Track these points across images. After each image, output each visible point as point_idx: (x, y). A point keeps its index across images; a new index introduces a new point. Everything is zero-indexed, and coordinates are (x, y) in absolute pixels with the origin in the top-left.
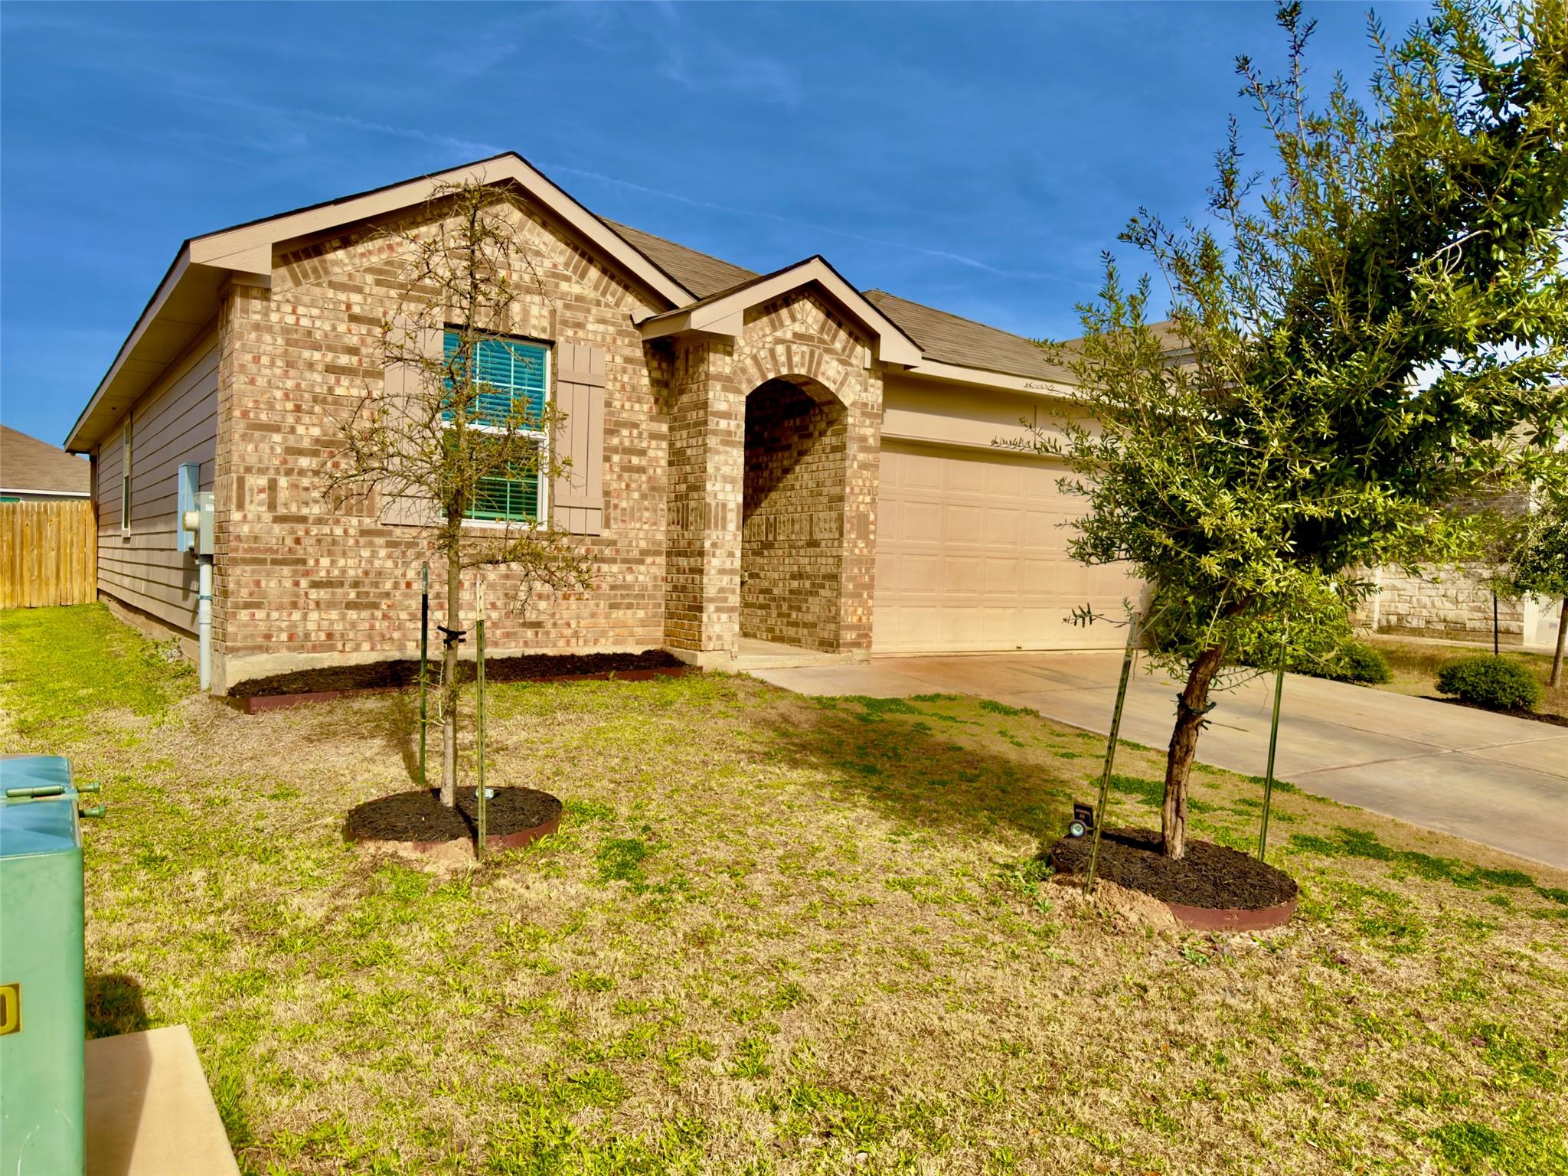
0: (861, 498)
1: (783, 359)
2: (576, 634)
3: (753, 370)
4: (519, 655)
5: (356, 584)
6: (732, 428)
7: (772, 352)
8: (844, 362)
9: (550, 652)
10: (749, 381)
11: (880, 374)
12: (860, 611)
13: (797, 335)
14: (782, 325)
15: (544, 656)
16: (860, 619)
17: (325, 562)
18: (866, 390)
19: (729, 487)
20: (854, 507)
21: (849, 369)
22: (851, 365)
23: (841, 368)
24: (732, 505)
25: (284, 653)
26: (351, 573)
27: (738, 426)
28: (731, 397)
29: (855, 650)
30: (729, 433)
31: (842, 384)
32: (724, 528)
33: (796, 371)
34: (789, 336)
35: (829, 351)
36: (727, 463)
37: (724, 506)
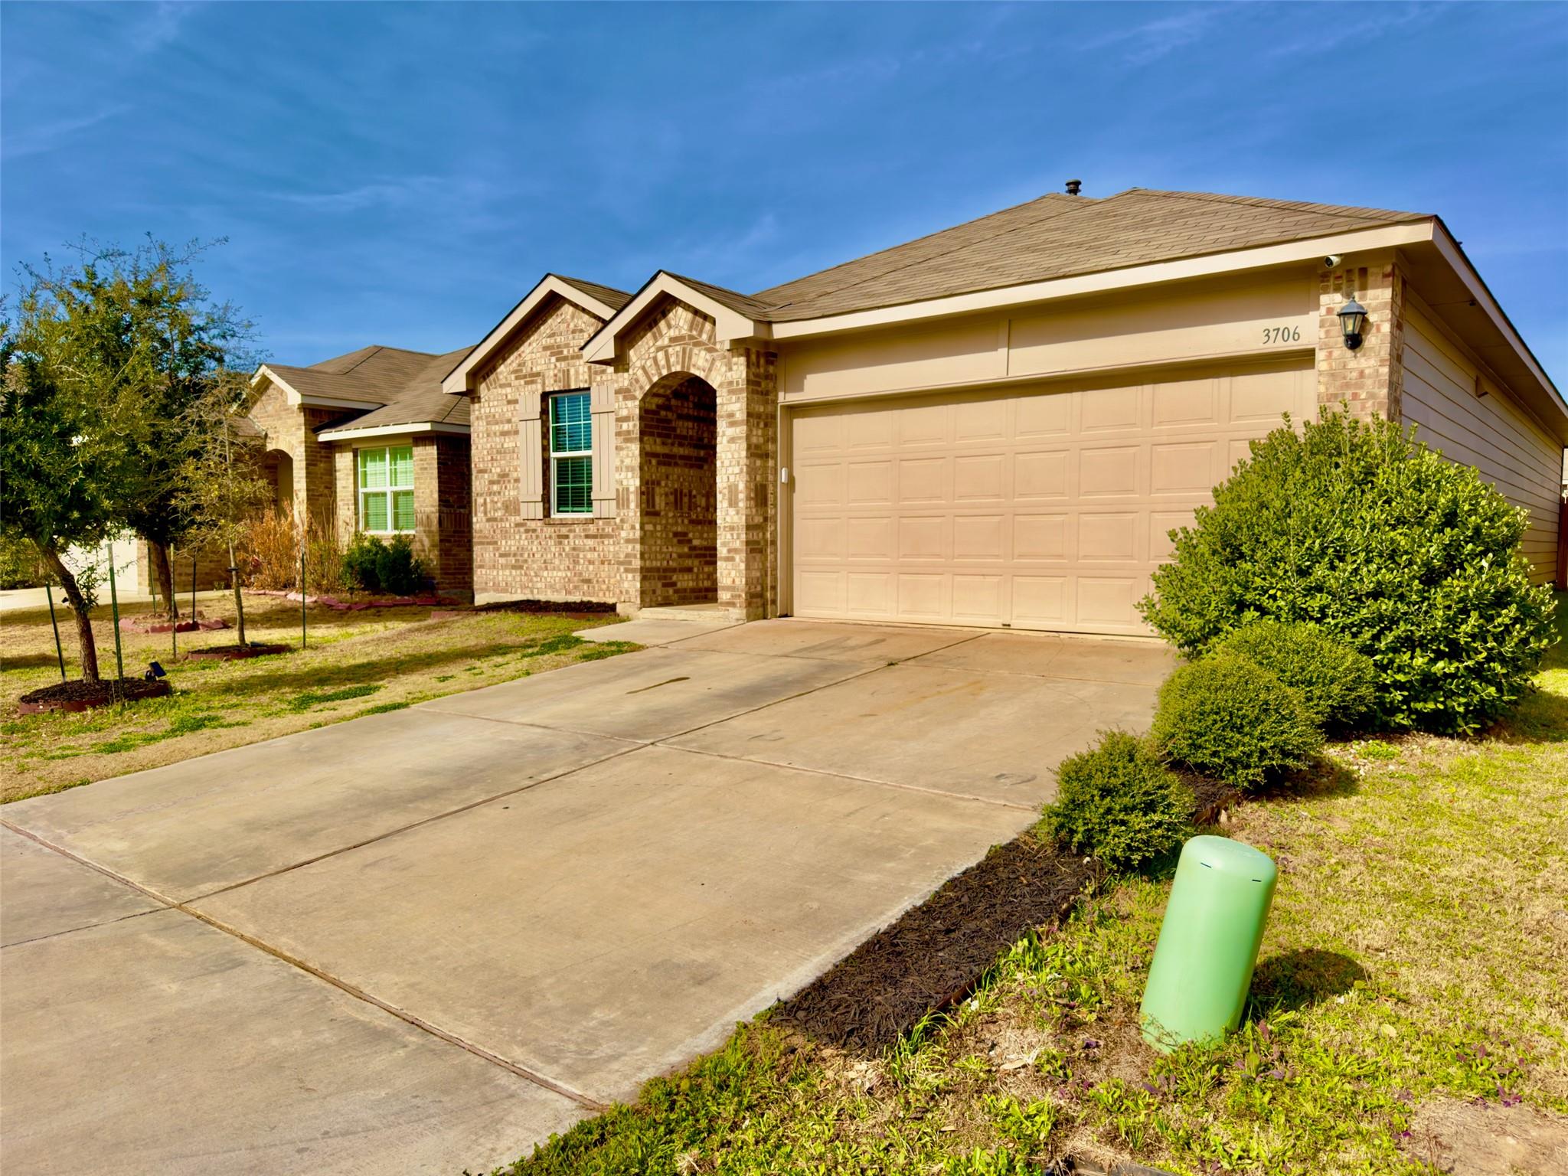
0: (730, 470)
1: (662, 362)
2: (608, 589)
3: (643, 379)
4: (578, 601)
5: (515, 555)
6: (631, 428)
7: (655, 359)
8: (710, 350)
9: (594, 600)
10: (641, 388)
11: (742, 351)
12: (733, 573)
13: (673, 340)
14: (661, 335)
15: (589, 602)
16: (734, 581)
17: (504, 542)
18: (730, 369)
19: (630, 474)
20: (725, 479)
21: (715, 354)
22: (717, 351)
23: (708, 356)
24: (632, 489)
25: (492, 593)
26: (513, 548)
27: (635, 425)
28: (630, 403)
29: (731, 609)
30: (628, 432)
31: (710, 370)
32: (628, 507)
33: (673, 370)
34: (666, 342)
35: (697, 344)
36: (628, 456)
37: (628, 489)
